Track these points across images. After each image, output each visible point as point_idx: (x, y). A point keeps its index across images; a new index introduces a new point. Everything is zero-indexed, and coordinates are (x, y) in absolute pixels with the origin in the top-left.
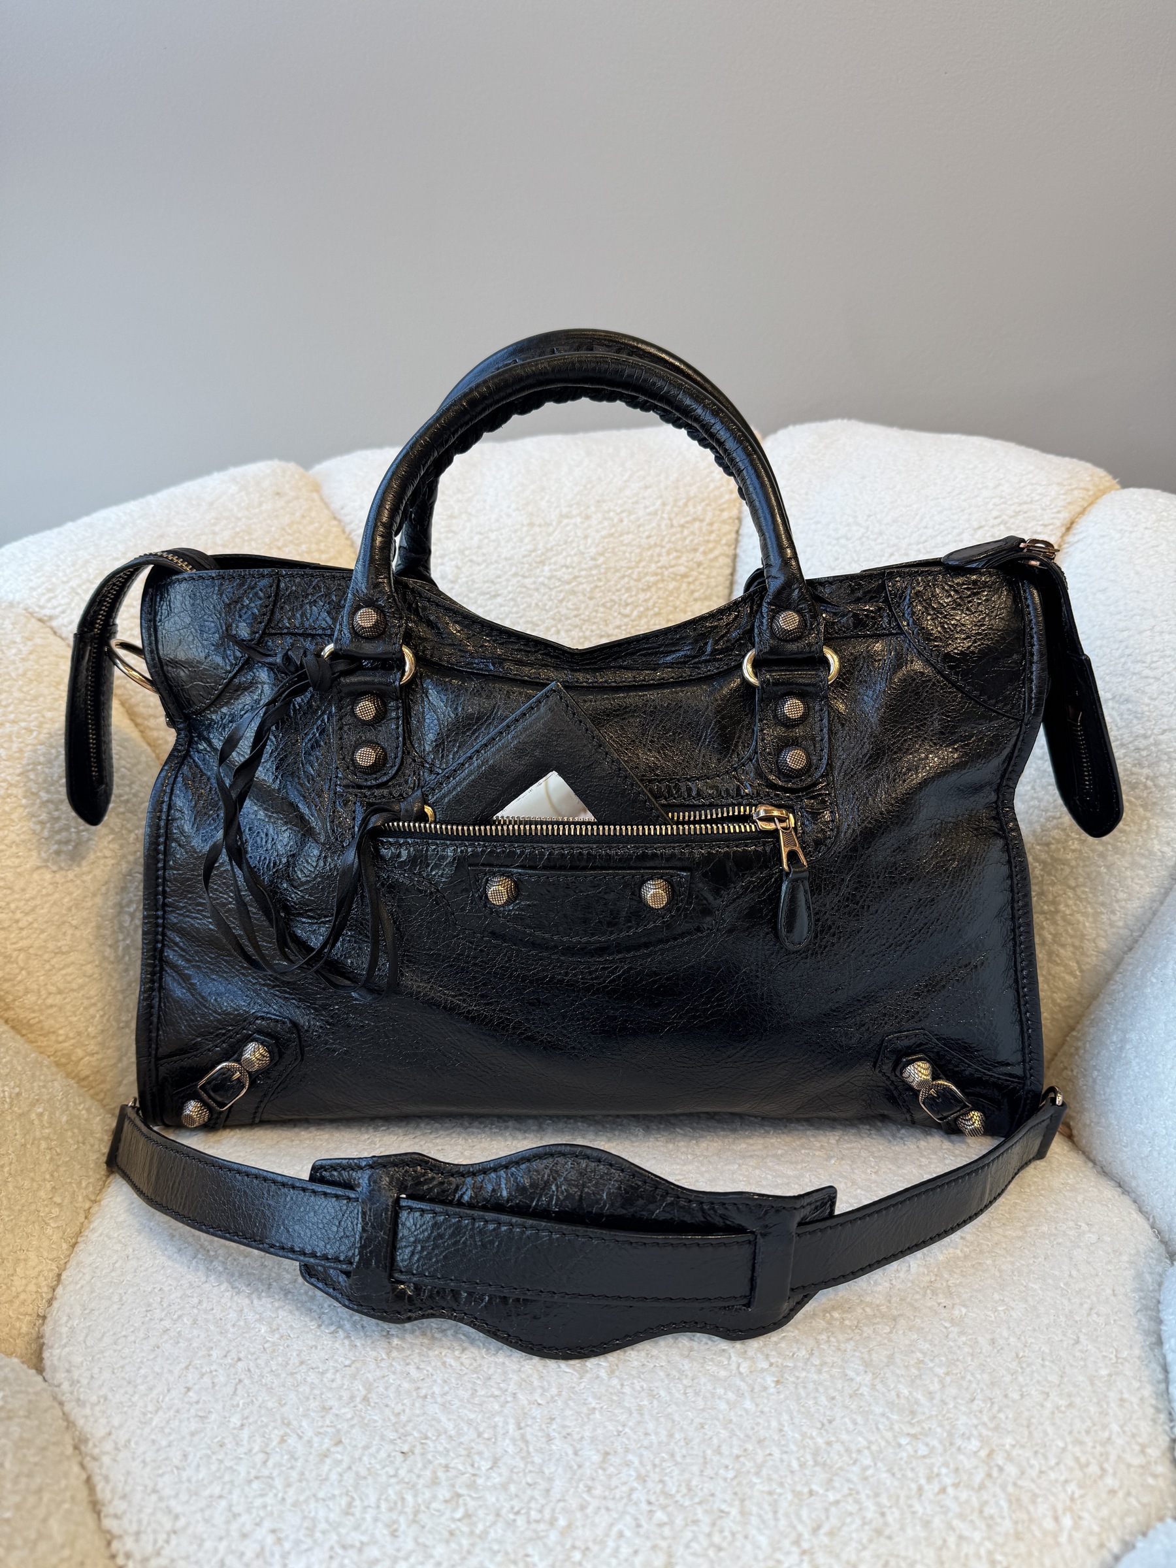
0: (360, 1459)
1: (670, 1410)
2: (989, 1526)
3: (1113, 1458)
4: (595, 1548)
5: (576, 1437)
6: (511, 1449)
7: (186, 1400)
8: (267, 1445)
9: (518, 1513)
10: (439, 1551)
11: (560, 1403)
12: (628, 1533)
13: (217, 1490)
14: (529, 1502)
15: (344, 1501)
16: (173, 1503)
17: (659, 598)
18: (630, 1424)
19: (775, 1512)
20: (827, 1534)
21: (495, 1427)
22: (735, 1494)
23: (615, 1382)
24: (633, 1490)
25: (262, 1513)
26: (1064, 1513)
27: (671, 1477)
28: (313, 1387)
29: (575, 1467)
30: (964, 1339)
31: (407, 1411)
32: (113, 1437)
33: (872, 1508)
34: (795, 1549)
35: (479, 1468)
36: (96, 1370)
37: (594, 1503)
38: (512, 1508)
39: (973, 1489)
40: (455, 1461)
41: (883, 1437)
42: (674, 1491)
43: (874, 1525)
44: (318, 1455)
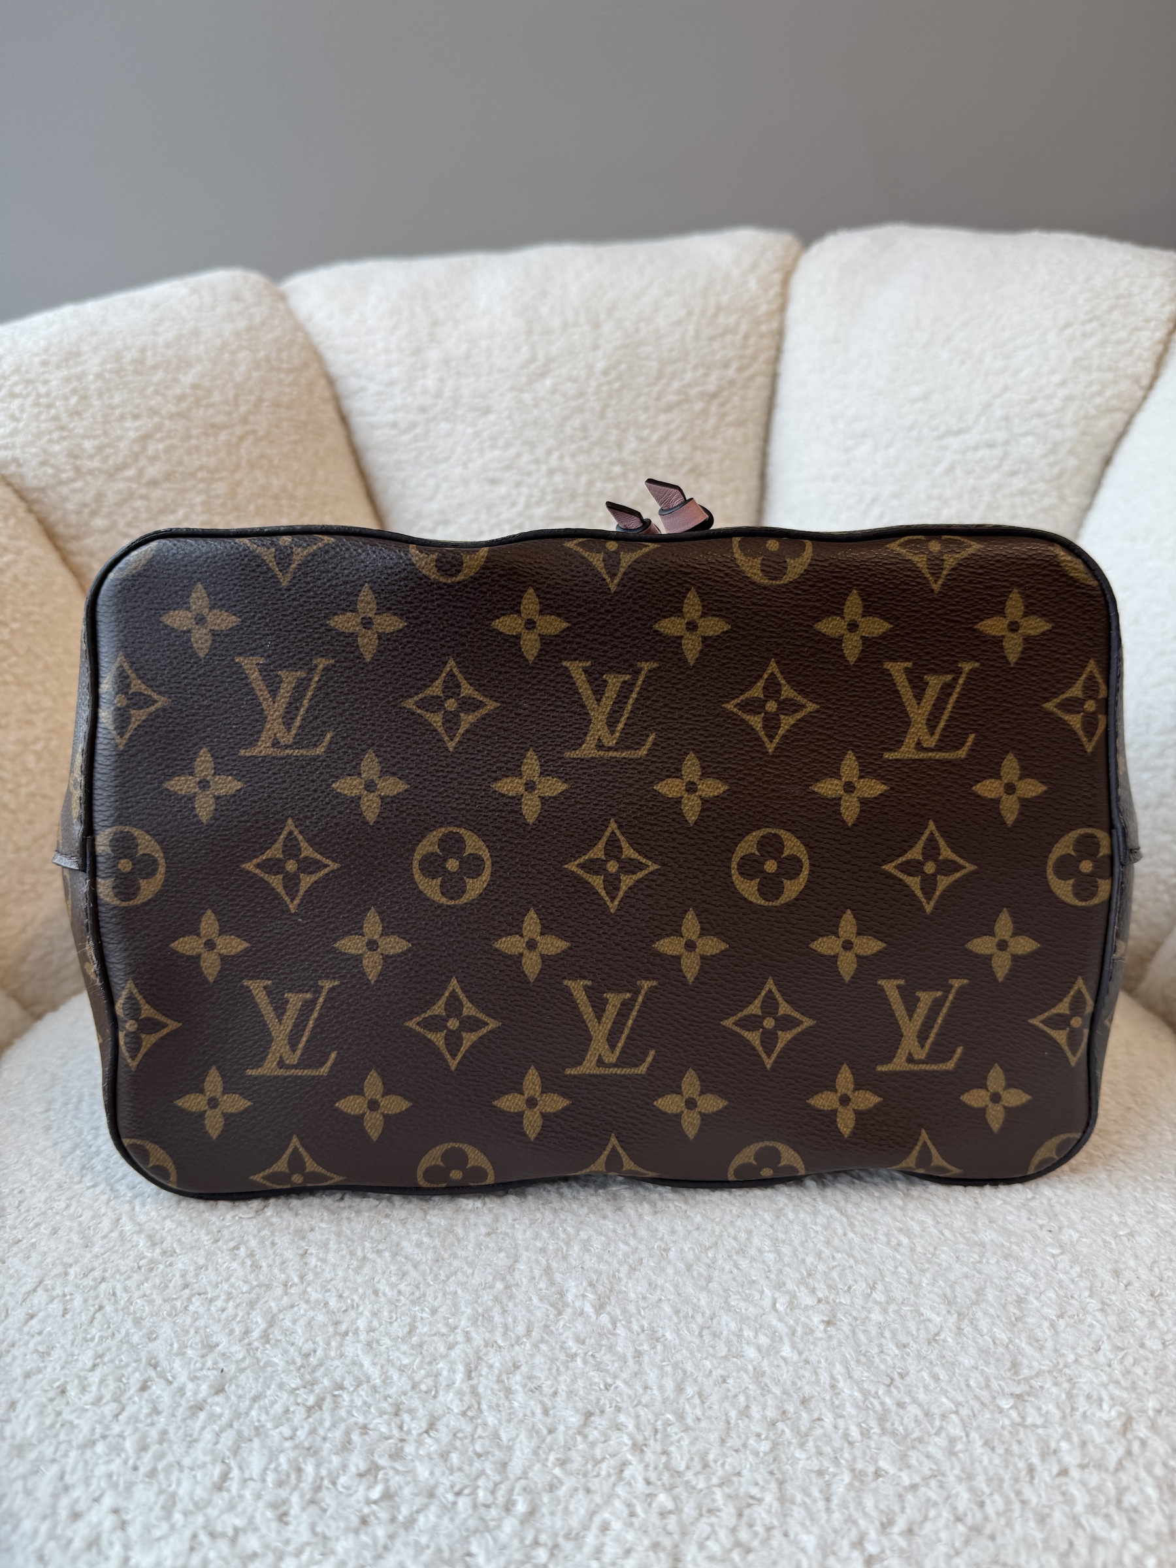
0: (247, 1414)
1: (679, 1357)
2: (1132, 1522)
4: (568, 1546)
5: (548, 1391)
6: (456, 1406)
7: (26, 1329)
8: (123, 1392)
9: (459, 1493)
10: (344, 1545)
11: (528, 1346)
12: (616, 1525)
13: (48, 1452)
14: (477, 1478)
15: (217, 1471)
18: (624, 1376)
20: (901, 1534)
21: (438, 1375)
22: (771, 1473)
23: (605, 1319)
24: (624, 1464)
25: (104, 1485)
27: (680, 1447)
28: (196, 1317)
29: (545, 1432)
31: (319, 1352)
33: (965, 1495)
34: (856, 1554)
35: (409, 1432)
37: (569, 1483)
38: (452, 1487)
39: (1107, 1470)
40: (377, 1420)
41: (977, 1398)
42: (682, 1468)
43: (969, 1520)
44: (191, 1408)
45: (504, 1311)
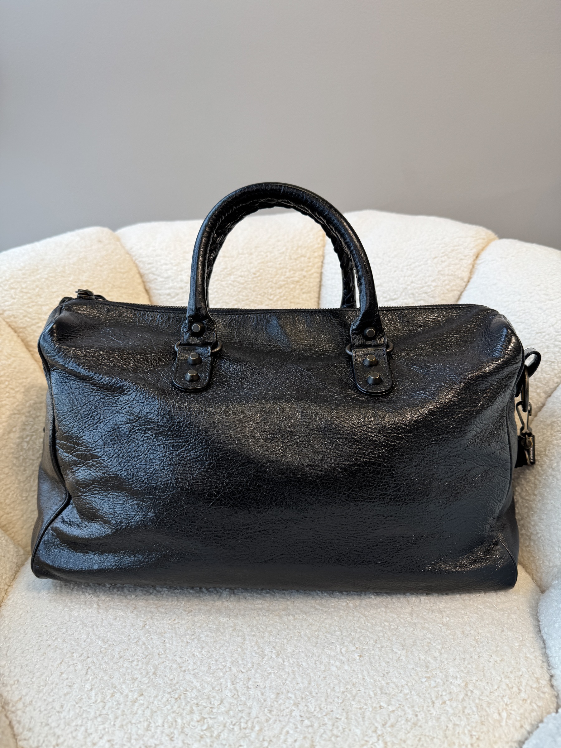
0: (153, 703)
1: (308, 672)
2: (467, 719)
3: (524, 684)
4: (275, 740)
5: (262, 686)
6: (229, 695)
7: (61, 678)
8: (105, 698)
9: (234, 725)
11: (253, 671)
12: (291, 732)
13: (79, 722)
14: (240, 719)
15: (146, 724)
16: (56, 730)
17: (286, 292)
18: (289, 679)
19: (363, 718)
20: (390, 727)
21: (221, 684)
22: (343, 709)
23: (280, 660)
24: (292, 711)
25: (103, 732)
26: (503, 711)
27: (311, 703)
28: (127, 668)
29: (263, 701)
30: (449, 632)
31: (176, 678)
32: (23, 700)
33: (411, 713)
34: (374, 735)
35: (214, 704)
36: (12, 668)
37: (273, 718)
38: (232, 722)
39: (459, 701)
40: (202, 701)
41: (413, 679)
42: (313, 710)
43: (412, 721)
44: (131, 702)
45: (243, 659)
